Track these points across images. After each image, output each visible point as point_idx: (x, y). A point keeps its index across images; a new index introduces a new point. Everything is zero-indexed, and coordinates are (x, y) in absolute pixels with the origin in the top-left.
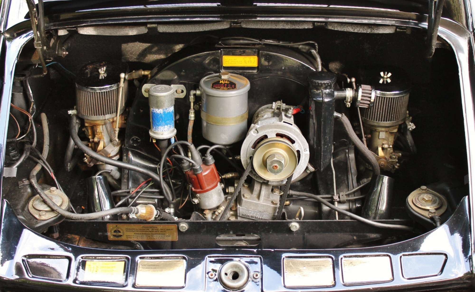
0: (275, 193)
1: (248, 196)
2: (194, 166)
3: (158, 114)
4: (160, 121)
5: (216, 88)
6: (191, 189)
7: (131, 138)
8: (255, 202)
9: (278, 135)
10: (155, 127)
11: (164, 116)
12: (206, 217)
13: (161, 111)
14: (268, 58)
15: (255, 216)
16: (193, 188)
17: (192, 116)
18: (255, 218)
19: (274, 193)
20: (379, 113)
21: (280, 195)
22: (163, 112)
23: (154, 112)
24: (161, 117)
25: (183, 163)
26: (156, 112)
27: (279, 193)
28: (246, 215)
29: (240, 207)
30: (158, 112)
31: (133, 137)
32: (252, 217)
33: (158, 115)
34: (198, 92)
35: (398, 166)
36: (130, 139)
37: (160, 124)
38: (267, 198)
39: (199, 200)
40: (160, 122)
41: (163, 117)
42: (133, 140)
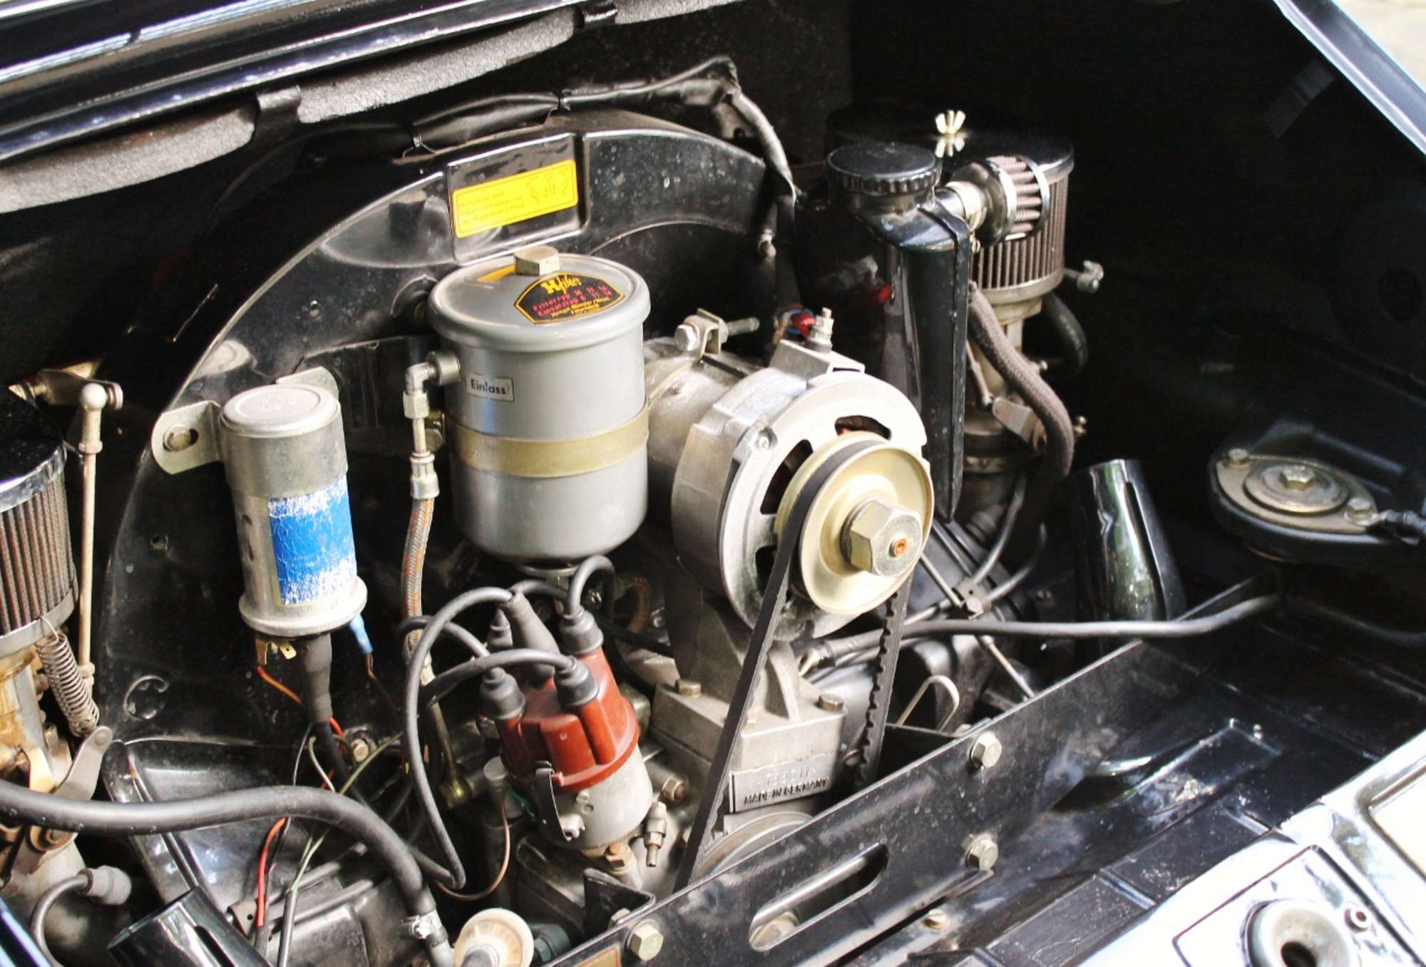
2: (567, 676)
3: (309, 516)
4: (320, 548)
5: (555, 317)
6: (556, 782)
7: (126, 689)
8: (781, 729)
9: (843, 425)
10: (294, 587)
11: (333, 519)
12: (625, 875)
13: (319, 502)
14: (615, 154)
16: (560, 776)
17: (426, 483)
18: (785, 793)
20: (1016, 254)
22: (328, 503)
23: (290, 514)
24: (325, 528)
25: (494, 687)
26: (301, 510)
28: (755, 795)
29: (734, 772)
30: (305, 509)
31: (132, 681)
32: (775, 794)
33: (311, 524)
34: (449, 367)
35: (1084, 426)
36: (120, 698)
37: (322, 559)
39: (583, 816)
40: (320, 554)
41: (330, 525)
42: (136, 695)
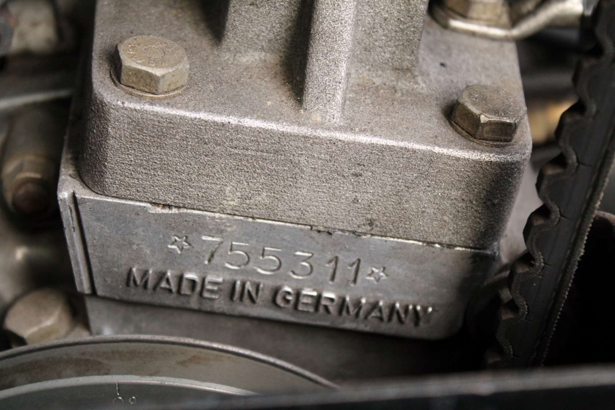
0: (464, 16)
1: (158, 64)
8: (250, 122)
15: (267, 284)
19: (457, 24)
21: (516, 32)
27: (505, 19)
28: (161, 276)
29: (84, 194)
38: (389, 77)
